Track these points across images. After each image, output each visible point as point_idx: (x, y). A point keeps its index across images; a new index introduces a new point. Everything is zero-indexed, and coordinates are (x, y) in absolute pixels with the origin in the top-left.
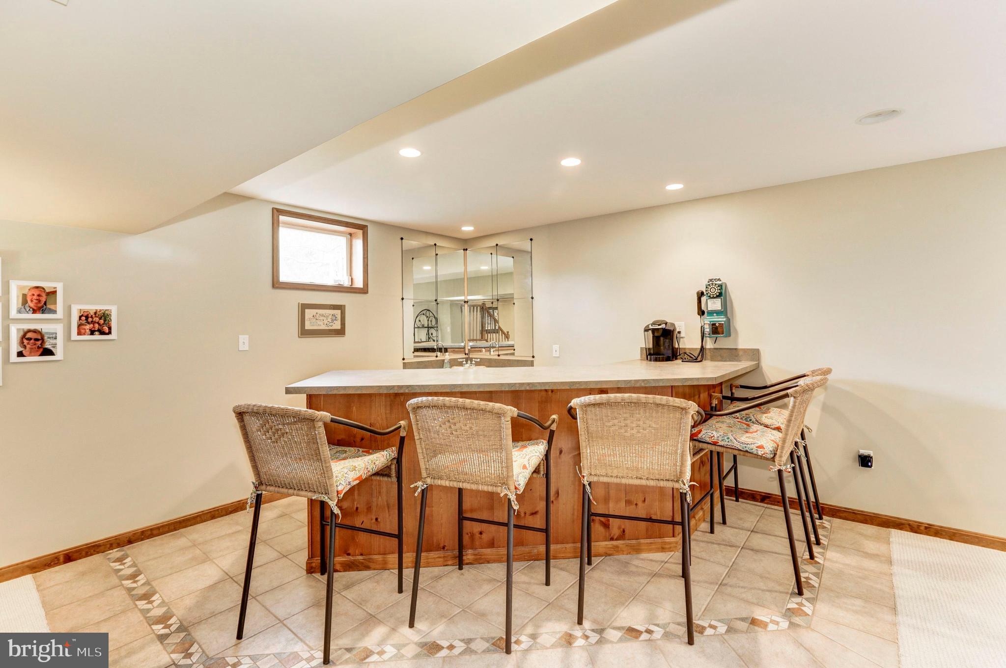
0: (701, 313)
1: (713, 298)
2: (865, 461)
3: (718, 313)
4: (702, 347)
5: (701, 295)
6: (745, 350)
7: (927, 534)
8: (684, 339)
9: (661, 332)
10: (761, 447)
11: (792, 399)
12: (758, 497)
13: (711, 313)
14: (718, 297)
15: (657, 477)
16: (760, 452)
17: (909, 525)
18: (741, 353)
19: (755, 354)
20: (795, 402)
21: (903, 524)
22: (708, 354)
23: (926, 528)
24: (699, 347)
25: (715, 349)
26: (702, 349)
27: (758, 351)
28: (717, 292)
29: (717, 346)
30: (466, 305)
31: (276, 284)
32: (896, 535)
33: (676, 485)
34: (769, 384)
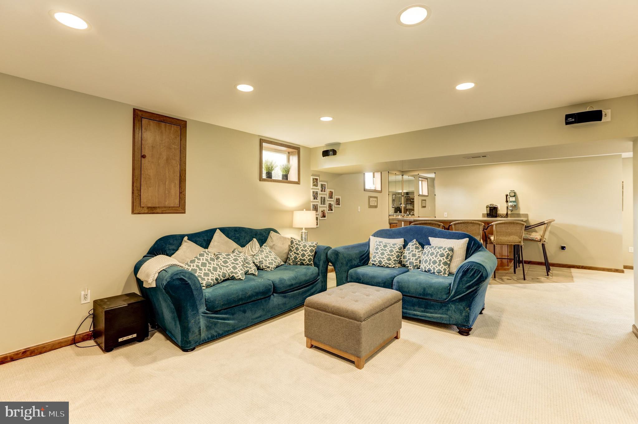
0: (507, 201)
1: (512, 197)
2: (563, 248)
3: (514, 202)
4: (507, 213)
5: (507, 196)
6: (523, 214)
7: (582, 269)
8: (500, 211)
9: (493, 208)
10: (537, 238)
11: (546, 225)
12: (527, 262)
13: (511, 202)
14: (514, 196)
15: (514, 242)
16: (537, 239)
17: (577, 267)
18: (521, 215)
19: (526, 216)
20: (547, 226)
21: (575, 266)
22: (509, 215)
23: (582, 267)
24: (506, 213)
25: (512, 214)
26: (507, 214)
27: (527, 214)
28: (513, 194)
29: (512, 213)
30: (403, 197)
31: (365, 190)
32: (573, 270)
33: (520, 244)
34: (531, 225)
